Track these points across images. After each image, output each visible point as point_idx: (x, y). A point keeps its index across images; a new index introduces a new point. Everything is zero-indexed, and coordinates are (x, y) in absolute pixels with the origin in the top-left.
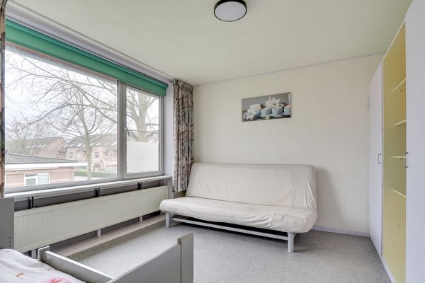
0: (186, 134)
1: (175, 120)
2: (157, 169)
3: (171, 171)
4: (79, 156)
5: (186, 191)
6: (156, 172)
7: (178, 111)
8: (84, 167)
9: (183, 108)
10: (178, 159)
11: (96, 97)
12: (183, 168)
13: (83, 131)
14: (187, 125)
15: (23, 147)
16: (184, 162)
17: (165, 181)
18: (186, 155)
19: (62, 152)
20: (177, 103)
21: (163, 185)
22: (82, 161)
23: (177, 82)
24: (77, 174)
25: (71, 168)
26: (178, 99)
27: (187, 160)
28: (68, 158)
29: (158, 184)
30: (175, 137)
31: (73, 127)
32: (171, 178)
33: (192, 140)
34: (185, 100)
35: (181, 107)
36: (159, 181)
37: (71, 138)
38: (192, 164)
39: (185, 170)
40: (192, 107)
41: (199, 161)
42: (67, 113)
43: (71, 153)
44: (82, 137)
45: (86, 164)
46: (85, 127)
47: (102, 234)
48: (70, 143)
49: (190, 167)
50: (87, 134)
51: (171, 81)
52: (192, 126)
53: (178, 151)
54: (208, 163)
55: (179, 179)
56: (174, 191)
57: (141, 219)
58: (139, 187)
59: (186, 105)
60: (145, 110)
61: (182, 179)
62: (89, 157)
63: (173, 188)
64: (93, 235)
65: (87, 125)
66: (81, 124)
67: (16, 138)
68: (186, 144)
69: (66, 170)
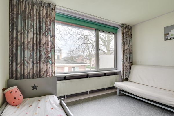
0: (128, 50)
1: (122, 44)
2: (113, 67)
3: (120, 68)
4: (87, 61)
5: (128, 78)
6: (113, 68)
7: (124, 39)
8: (89, 65)
9: (126, 37)
10: (124, 63)
11: (92, 40)
12: (126, 67)
13: (88, 53)
14: (129, 46)
15: (72, 58)
16: (127, 64)
17: (117, 73)
18: (128, 60)
19: (83, 60)
20: (123, 35)
21: (116, 75)
22: (88, 63)
23: (123, 26)
24: (87, 67)
25: (85, 65)
26: (123, 34)
27: (129, 63)
28: (84, 62)
29: (114, 74)
30: (122, 52)
31: (85, 51)
32: (120, 72)
33: (131, 53)
34: (127, 34)
35: (125, 37)
36: (114, 73)
37: (85, 55)
38: (131, 65)
39: (127, 68)
40: (131, 36)
41: (135, 64)
42: (84, 47)
43: (85, 60)
44: (88, 55)
45: (89, 64)
46: (89, 51)
47: (89, 93)
48: (85, 57)
49: (130, 67)
50: (90, 53)
51: (120, 26)
52: (131, 46)
53: (123, 59)
54: (141, 65)
55: (124, 73)
56: (122, 78)
57: (106, 89)
58: (105, 75)
59: (128, 36)
60: (110, 42)
61: (126, 72)
62: (90, 61)
63: (121, 76)
64: (86, 93)
65: (90, 50)
66: (88, 50)
67: (70, 56)
68: (128, 55)
69: (83, 66)
